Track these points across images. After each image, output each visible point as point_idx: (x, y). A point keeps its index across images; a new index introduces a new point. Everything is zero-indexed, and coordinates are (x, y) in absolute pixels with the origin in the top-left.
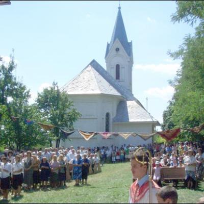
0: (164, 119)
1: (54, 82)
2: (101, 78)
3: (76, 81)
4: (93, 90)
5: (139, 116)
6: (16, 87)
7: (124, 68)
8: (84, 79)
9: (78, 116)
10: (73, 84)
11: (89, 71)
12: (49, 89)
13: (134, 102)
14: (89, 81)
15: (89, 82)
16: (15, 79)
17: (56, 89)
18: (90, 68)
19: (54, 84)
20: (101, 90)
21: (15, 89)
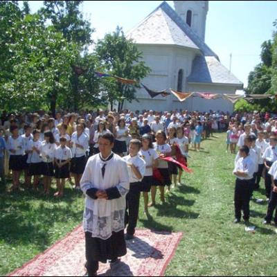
0: (249, 82)
1: (118, 27)
2: (175, 25)
3: (143, 27)
4: (164, 39)
5: (219, 76)
6: (82, 27)
7: (197, 15)
8: (153, 24)
9: (147, 72)
10: (139, 30)
11: (159, 16)
12: (112, 35)
13: (213, 58)
14: (159, 28)
15: (159, 30)
16: (81, 16)
17: (120, 35)
18: (160, 11)
19: (118, 28)
20: (175, 41)
21: (81, 30)
